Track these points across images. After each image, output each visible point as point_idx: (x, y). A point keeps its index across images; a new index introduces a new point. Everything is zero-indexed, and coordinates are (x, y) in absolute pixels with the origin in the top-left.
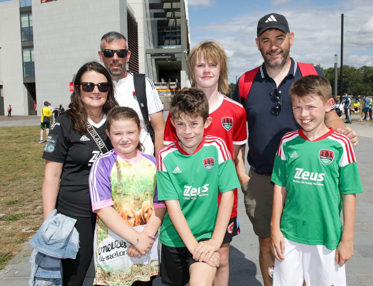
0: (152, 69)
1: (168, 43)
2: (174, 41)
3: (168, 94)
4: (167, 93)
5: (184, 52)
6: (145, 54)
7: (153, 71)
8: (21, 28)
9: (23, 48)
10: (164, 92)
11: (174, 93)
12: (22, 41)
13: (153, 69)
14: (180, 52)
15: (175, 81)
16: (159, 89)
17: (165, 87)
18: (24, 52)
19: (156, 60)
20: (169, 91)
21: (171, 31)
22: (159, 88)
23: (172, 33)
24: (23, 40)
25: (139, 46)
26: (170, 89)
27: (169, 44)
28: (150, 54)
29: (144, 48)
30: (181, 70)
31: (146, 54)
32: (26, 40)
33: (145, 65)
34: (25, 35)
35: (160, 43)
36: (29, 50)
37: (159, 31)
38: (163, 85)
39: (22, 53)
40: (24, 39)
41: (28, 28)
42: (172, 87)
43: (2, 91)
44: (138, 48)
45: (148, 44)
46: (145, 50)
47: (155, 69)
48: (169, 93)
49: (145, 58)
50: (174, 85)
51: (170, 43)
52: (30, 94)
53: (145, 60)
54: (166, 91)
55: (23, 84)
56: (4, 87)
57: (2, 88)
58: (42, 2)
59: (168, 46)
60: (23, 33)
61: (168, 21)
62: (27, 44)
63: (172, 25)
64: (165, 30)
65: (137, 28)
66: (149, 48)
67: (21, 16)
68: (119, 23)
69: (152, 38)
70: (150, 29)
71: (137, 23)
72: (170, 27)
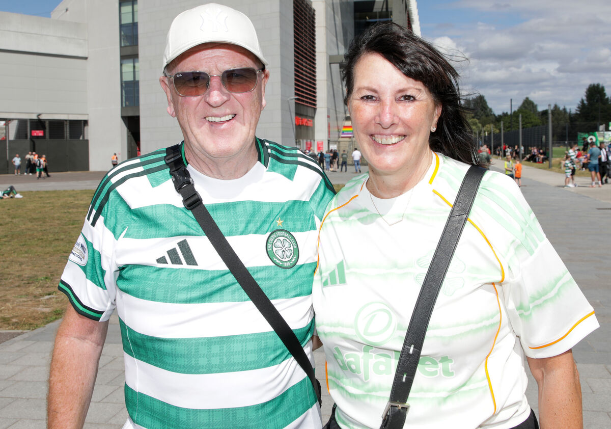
8: (121, 25)
9: (123, 57)
12: (121, 47)
18: (123, 65)
21: (378, 20)
24: (123, 45)
25: (316, 50)
28: (338, 64)
29: (325, 53)
31: (330, 64)
32: (127, 44)
34: (126, 36)
36: (132, 60)
37: (358, 21)
40: (124, 42)
41: (132, 25)
43: (88, 129)
44: (316, 54)
45: (334, 46)
46: (328, 57)
49: (327, 72)
52: (131, 135)
53: (327, 75)
55: (120, 118)
57: (88, 125)
60: (122, 34)
61: (372, 3)
62: (129, 51)
63: (380, 10)
64: (367, 18)
65: (314, 18)
66: (335, 52)
67: (120, 5)
68: (278, 14)
69: (342, 34)
70: (338, 19)
71: (314, 10)
72: (376, 12)
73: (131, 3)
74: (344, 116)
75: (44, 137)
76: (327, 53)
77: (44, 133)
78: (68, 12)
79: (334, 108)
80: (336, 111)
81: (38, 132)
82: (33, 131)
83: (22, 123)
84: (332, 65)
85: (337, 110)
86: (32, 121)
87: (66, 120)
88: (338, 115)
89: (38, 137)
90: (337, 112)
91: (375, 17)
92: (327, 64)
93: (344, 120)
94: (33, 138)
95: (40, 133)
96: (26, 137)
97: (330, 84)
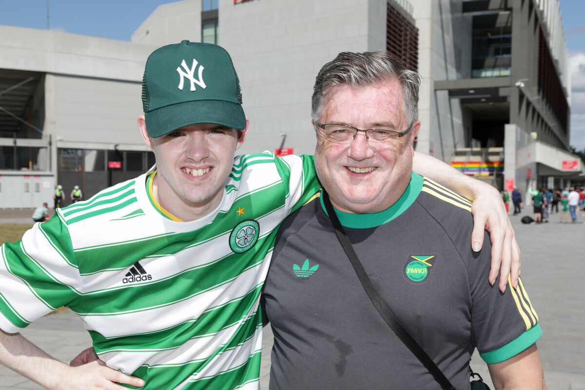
0: (450, 121)
3: (482, 173)
4: (480, 170)
5: (518, 84)
6: (433, 91)
7: (455, 124)
10: (474, 168)
13: (455, 120)
14: (509, 85)
16: (463, 163)
17: (478, 159)
20: (485, 166)
23: (504, 40)
26: (487, 162)
27: (494, 67)
28: (447, 91)
29: (429, 79)
31: (435, 91)
33: (431, 115)
35: (478, 65)
37: (477, 38)
38: (474, 154)
42: (492, 158)
45: (441, 70)
46: (433, 83)
47: (458, 121)
48: (484, 170)
49: (431, 100)
50: (498, 154)
51: (498, 64)
53: (431, 104)
54: (478, 166)
58: (235, 3)
61: (495, 17)
63: (504, 25)
64: (489, 34)
65: (417, 39)
66: (442, 77)
67: (203, 27)
68: (366, 38)
69: (453, 55)
70: (449, 39)
71: (418, 30)
72: (499, 28)
73: (213, 25)
74: (453, 150)
75: (121, 169)
76: (431, 78)
77: (122, 165)
78: (149, 35)
79: (439, 141)
80: (442, 144)
81: (115, 163)
82: (110, 163)
83: (100, 153)
84: (438, 93)
85: (444, 143)
86: (110, 152)
87: (144, 152)
88: (445, 150)
89: (116, 169)
90: (444, 147)
91: (498, 33)
92: (431, 90)
93: (452, 155)
94: (111, 170)
95: (117, 165)
96: (103, 169)
97: (435, 114)
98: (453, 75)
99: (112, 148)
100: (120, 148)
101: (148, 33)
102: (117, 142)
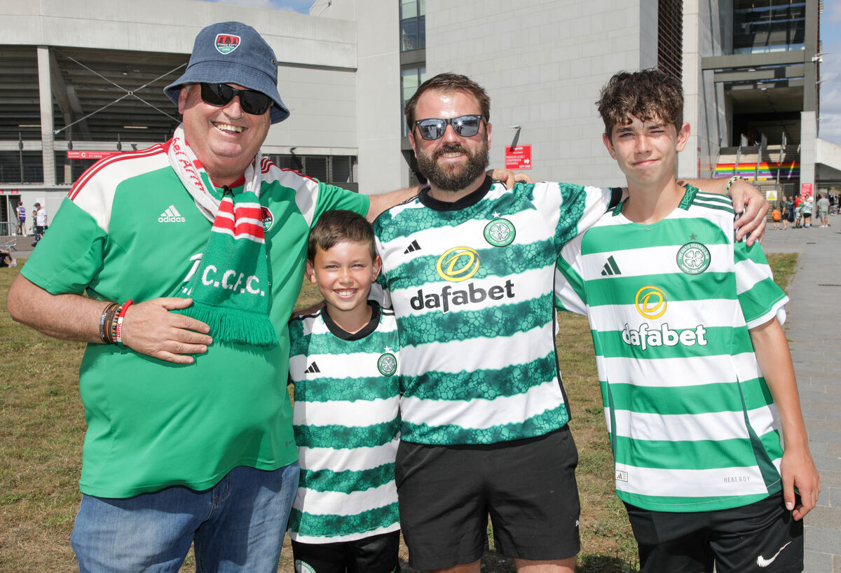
0: (715, 111)
1: (765, 41)
2: (782, 35)
3: (758, 177)
4: (757, 173)
5: (814, 59)
6: (701, 71)
7: (720, 116)
8: (401, 22)
9: (405, 67)
10: (748, 171)
11: (776, 174)
12: (401, 52)
13: (720, 110)
14: (802, 61)
15: (780, 142)
16: (734, 164)
17: (752, 158)
18: (404, 77)
19: (728, 86)
20: (764, 168)
21: (771, 8)
22: (734, 162)
23: (775, 12)
24: (404, 50)
25: (684, 49)
26: (768, 162)
27: (767, 44)
28: (713, 71)
29: (697, 54)
30: (803, 111)
31: (703, 70)
32: (409, 48)
33: (698, 101)
34: (409, 36)
36: (416, 71)
37: (737, 11)
38: (745, 152)
39: (402, 79)
40: (406, 46)
41: (417, 20)
42: (774, 158)
43: (357, 168)
44: (683, 56)
45: (708, 45)
46: (700, 60)
47: (722, 112)
48: (761, 173)
49: (699, 83)
50: (777, 151)
51: (770, 41)
52: (416, 176)
53: (699, 88)
54: (754, 168)
55: (400, 152)
56: (359, 160)
57: (357, 163)
59: (765, 47)
60: (404, 33)
62: (412, 58)
64: (753, 5)
66: (709, 53)
70: (715, 5)
74: (718, 146)
76: (699, 53)
78: (331, 7)
79: (706, 137)
80: (708, 141)
84: (705, 73)
86: (283, 157)
87: (328, 156)
88: (711, 148)
90: (710, 144)
92: (698, 70)
93: (718, 154)
97: (702, 100)
98: (718, 52)
99: (287, 151)
100: (298, 152)
101: (330, 4)
102: (294, 145)
